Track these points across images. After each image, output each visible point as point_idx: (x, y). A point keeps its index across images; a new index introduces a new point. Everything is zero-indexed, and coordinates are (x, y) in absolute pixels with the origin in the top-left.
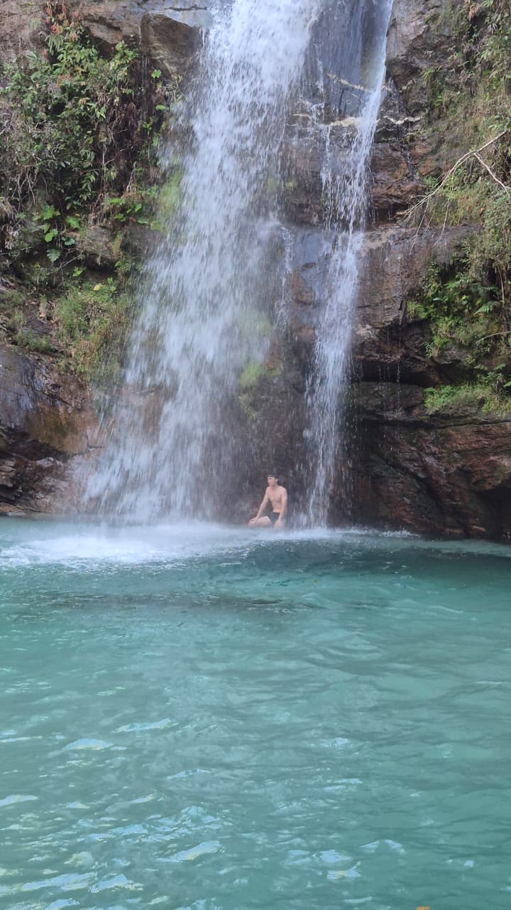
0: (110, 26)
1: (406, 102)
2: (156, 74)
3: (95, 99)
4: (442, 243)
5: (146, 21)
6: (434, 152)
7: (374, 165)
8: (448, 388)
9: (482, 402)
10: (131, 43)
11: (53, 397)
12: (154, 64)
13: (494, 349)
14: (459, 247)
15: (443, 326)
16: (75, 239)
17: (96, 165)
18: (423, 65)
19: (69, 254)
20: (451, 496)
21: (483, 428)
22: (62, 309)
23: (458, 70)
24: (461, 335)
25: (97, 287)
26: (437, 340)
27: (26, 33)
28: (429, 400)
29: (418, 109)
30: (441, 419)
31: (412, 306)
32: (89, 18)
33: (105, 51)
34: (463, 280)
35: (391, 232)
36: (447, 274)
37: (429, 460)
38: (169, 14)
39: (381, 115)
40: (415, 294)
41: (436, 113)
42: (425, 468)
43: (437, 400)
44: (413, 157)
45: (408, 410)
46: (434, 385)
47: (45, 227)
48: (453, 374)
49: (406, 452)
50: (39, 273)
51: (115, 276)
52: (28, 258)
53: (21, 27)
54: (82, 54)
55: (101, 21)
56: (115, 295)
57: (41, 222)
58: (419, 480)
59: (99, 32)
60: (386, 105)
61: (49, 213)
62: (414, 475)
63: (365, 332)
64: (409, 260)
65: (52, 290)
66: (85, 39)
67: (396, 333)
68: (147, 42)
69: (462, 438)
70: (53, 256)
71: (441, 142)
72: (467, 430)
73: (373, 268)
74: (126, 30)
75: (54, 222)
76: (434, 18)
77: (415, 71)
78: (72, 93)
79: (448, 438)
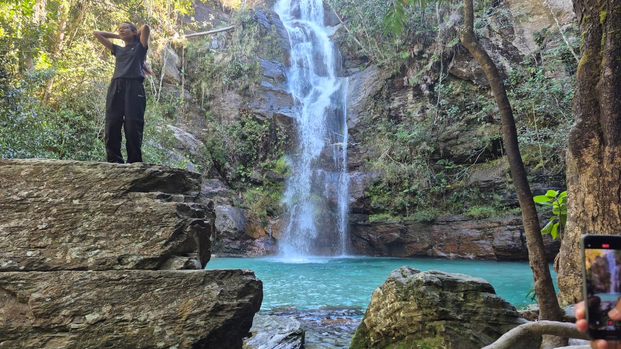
0: (262, 116)
1: (355, 139)
2: (278, 129)
3: (257, 135)
4: (374, 176)
5: (275, 115)
6: (366, 152)
7: (348, 155)
8: (376, 215)
9: (387, 218)
10: (269, 120)
11: (249, 221)
12: (277, 126)
13: (390, 204)
14: (379, 177)
15: (375, 198)
16: (249, 175)
17: (257, 154)
18: (360, 130)
19: (248, 179)
20: (378, 245)
21: (387, 225)
22: (246, 196)
23: (370, 132)
24: (380, 200)
25: (257, 189)
26: (373, 202)
27: (233, 116)
28: (370, 218)
29: (359, 141)
30: (375, 223)
31: (366, 193)
32: (255, 113)
33: (261, 122)
34: (381, 186)
35: (356, 173)
36: (376, 184)
37: (371, 235)
38: (283, 113)
39: (348, 142)
40: (367, 189)
41: (364, 142)
42: (369, 237)
43: (373, 218)
44: (360, 153)
45: (364, 221)
46: (371, 214)
47: (241, 171)
48: (377, 211)
49: (364, 234)
50: (238, 185)
51: (263, 185)
52: (233, 180)
53: (231, 114)
54: (253, 123)
55: (259, 114)
56: (263, 191)
57: (240, 170)
58: (368, 241)
59: (258, 117)
60: (349, 140)
61: (242, 167)
62: (366, 240)
63: (353, 200)
64: (364, 181)
65: (243, 190)
66: (254, 119)
67: (361, 200)
68: (275, 120)
69: (381, 228)
70: (243, 180)
71: (367, 150)
72: (383, 226)
73: (353, 183)
74: (268, 117)
75: (244, 170)
76: (362, 118)
77: (358, 131)
78: (251, 134)
79: (377, 229)
